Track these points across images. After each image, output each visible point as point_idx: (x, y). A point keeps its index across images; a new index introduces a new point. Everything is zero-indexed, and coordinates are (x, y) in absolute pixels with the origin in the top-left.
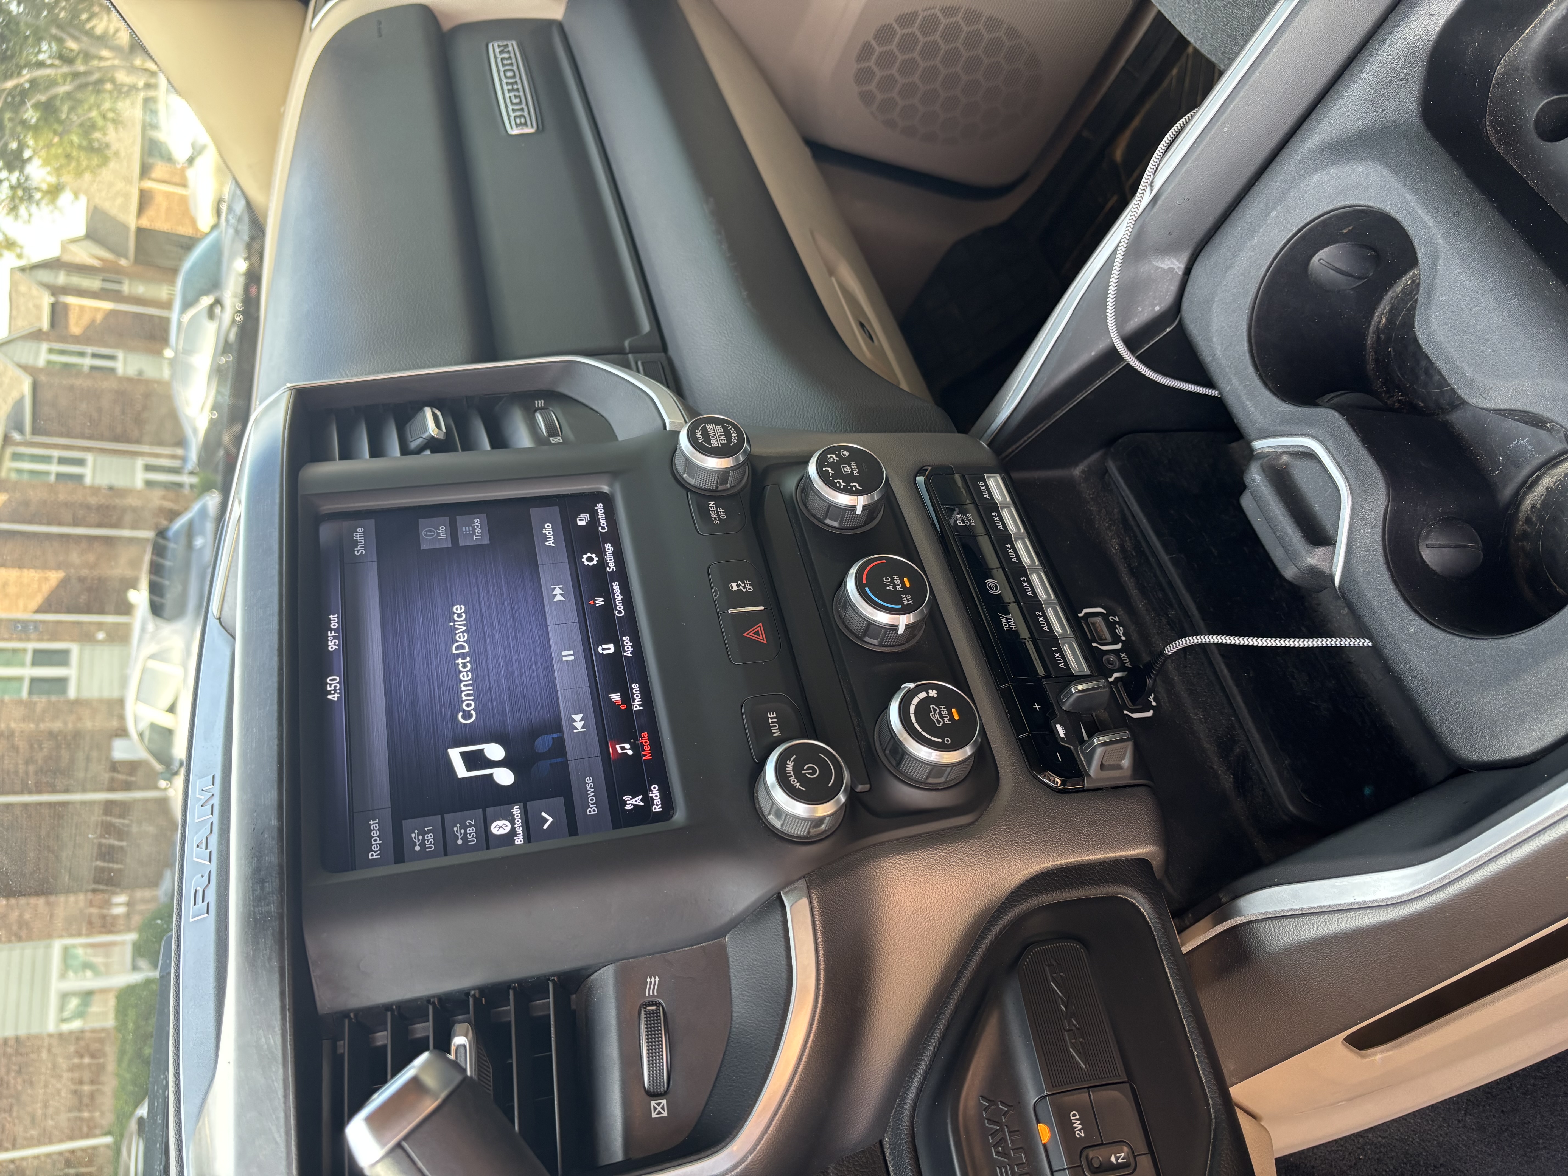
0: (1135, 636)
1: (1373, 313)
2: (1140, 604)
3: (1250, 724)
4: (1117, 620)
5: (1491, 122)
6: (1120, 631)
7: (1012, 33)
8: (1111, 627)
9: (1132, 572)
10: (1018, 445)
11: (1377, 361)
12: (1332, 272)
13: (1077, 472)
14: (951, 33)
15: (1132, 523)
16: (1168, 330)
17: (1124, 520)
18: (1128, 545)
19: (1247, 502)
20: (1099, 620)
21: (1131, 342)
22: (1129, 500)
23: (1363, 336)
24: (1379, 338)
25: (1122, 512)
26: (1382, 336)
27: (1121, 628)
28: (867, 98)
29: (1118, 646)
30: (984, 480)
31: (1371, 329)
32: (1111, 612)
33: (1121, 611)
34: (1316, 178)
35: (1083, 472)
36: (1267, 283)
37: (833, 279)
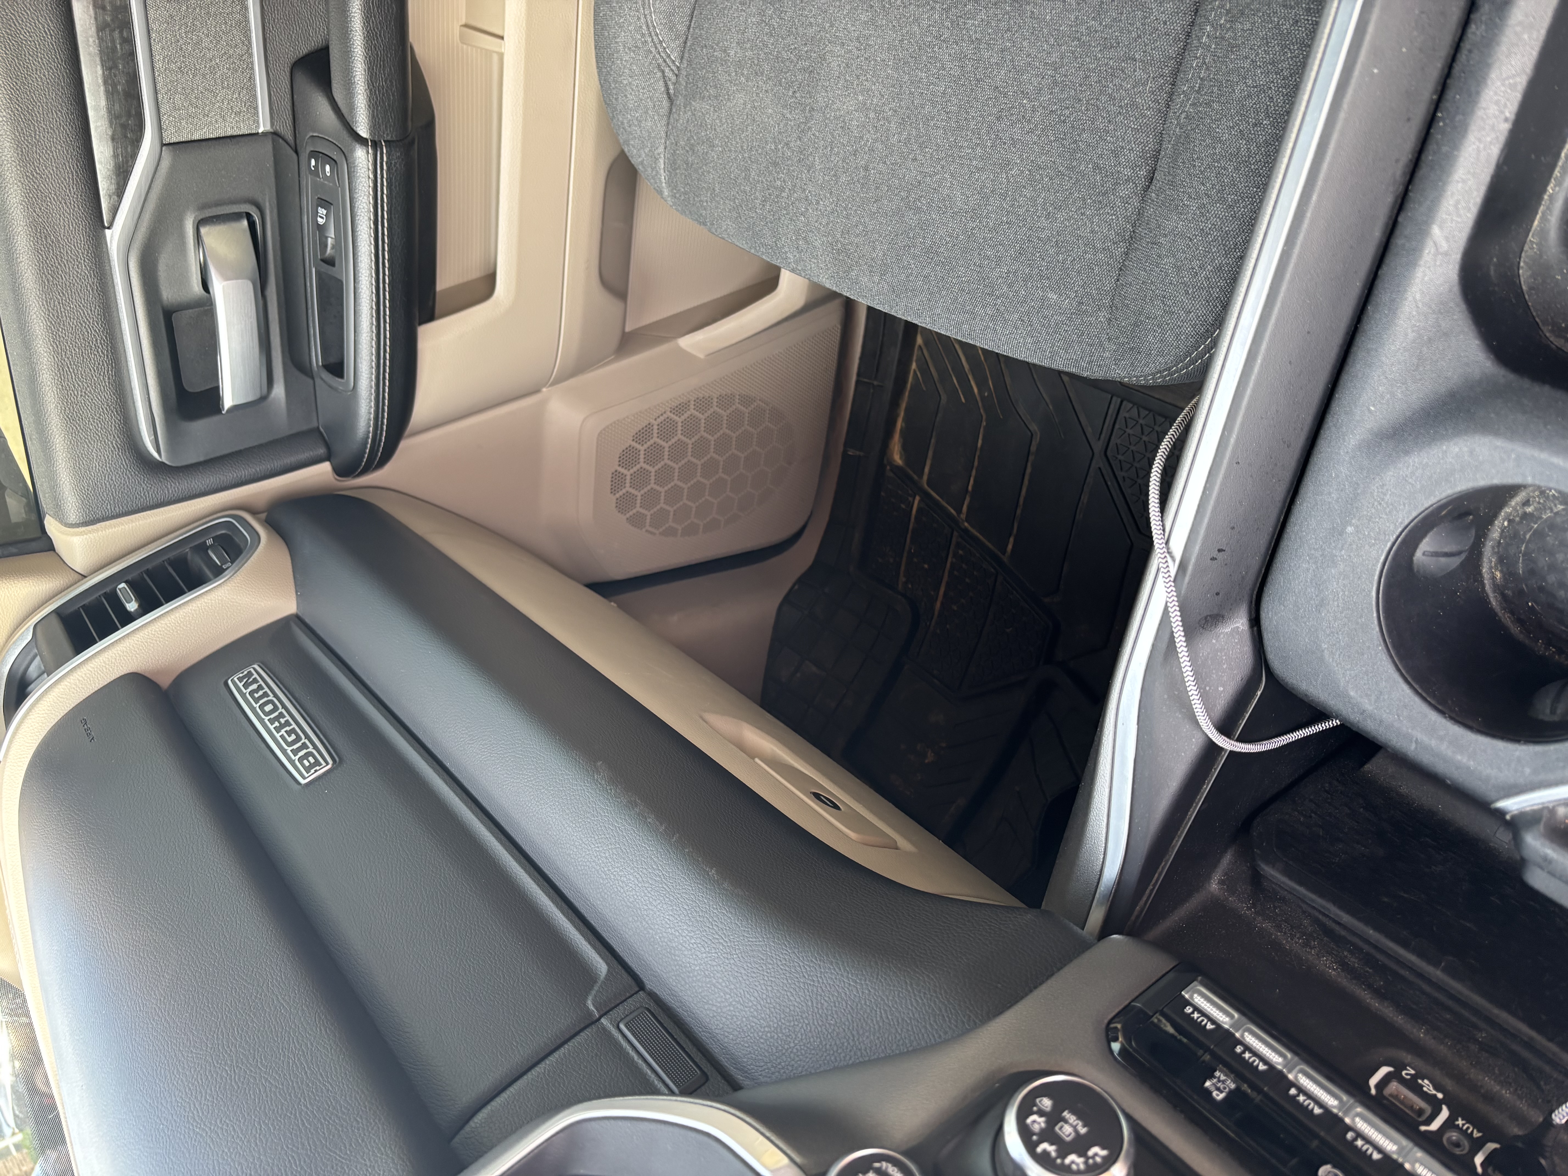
0: (1449, 1084)
1: (1480, 573)
2: (1420, 1034)
4: (1413, 1072)
5: (1550, 331)
6: (1427, 1086)
7: (746, 400)
8: (1413, 1085)
9: (1379, 994)
10: (1144, 898)
11: (1520, 621)
12: (1443, 560)
13: (1214, 886)
14: (691, 427)
15: (1343, 933)
16: (1259, 693)
17: (1328, 932)
18: (1354, 961)
19: (1538, 880)
20: (1394, 1087)
21: (1225, 727)
22: (1328, 910)
23: (1484, 601)
24: (1504, 596)
25: (1316, 921)
26: (1509, 593)
27: (1426, 1081)
28: (637, 521)
29: (1445, 1113)
30: (1188, 1003)
31: (1488, 588)
32: (1399, 1066)
33: (1409, 1058)
35: (1221, 882)
36: (1384, 607)
37: (757, 760)
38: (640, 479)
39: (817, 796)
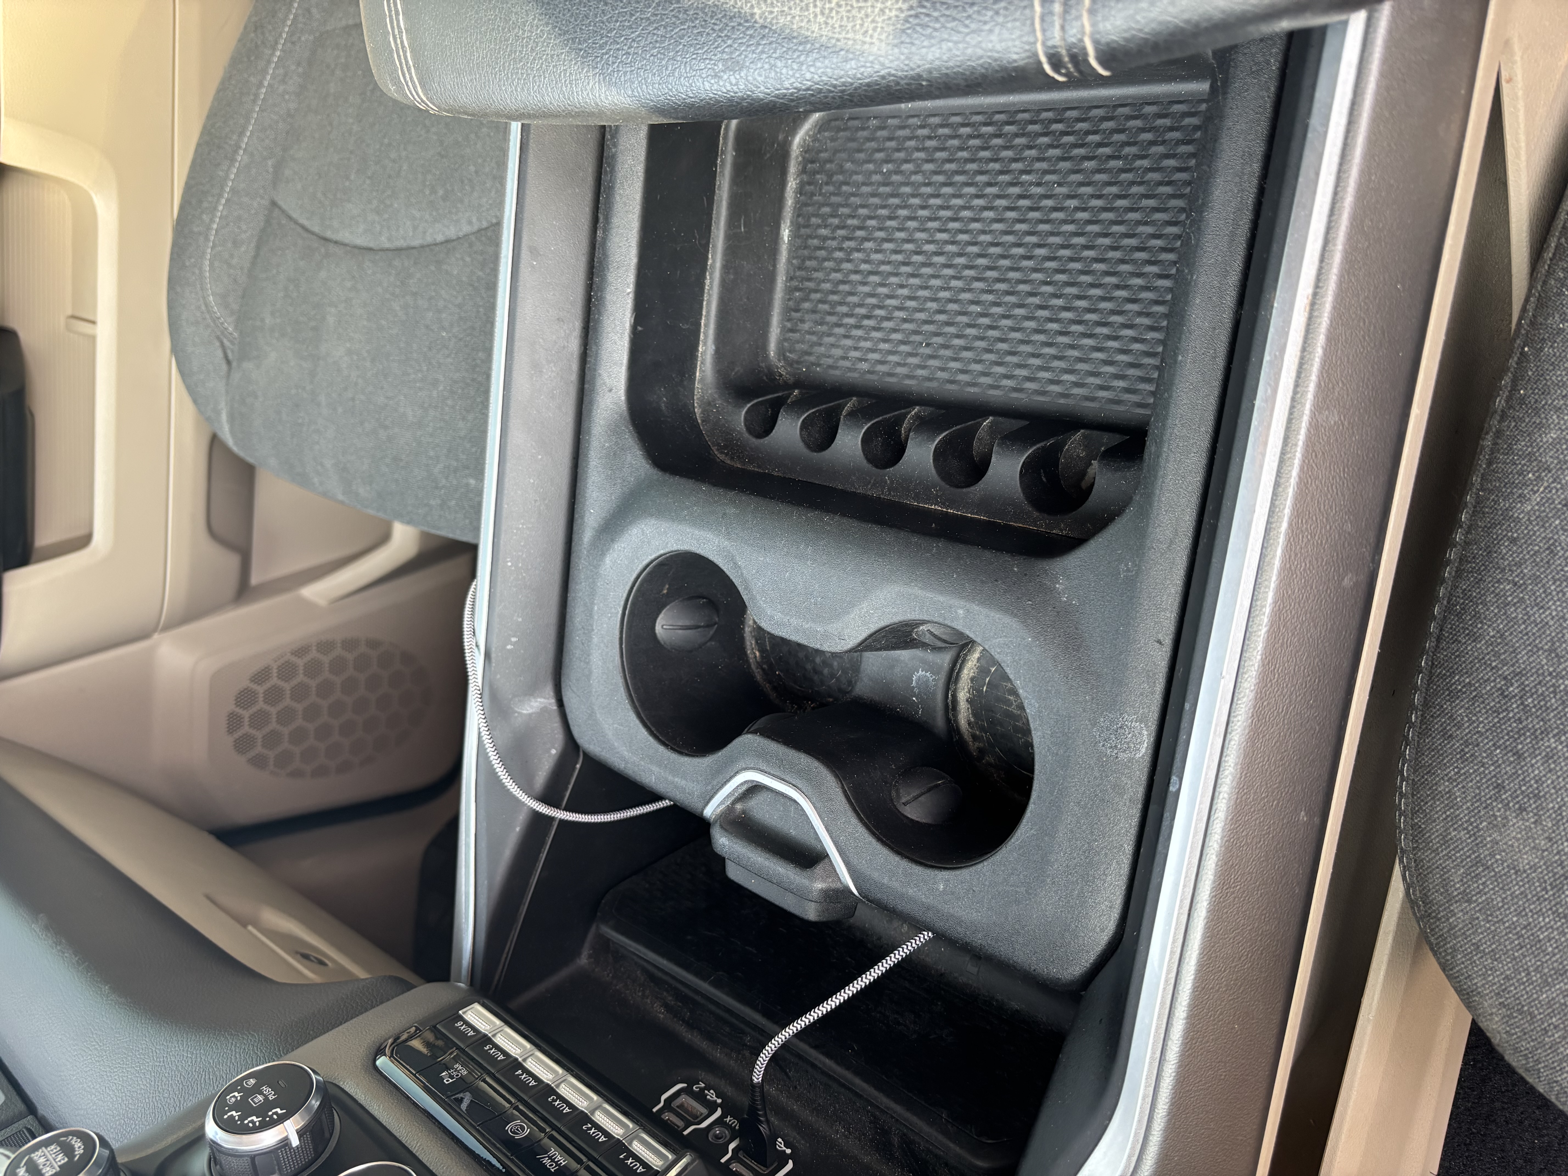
0: (729, 1091)
1: (745, 654)
2: (717, 1054)
3: (884, 1101)
4: (703, 1085)
5: (718, 450)
6: (711, 1095)
7: (373, 644)
8: (700, 1097)
9: (691, 1025)
10: (501, 967)
11: (775, 688)
12: (680, 632)
13: (583, 960)
14: (313, 669)
15: (660, 974)
16: (578, 766)
17: (652, 978)
18: (670, 999)
19: (734, 873)
20: (684, 1099)
21: (549, 797)
23: (750, 676)
24: (763, 670)
25: (645, 971)
26: (765, 666)
27: (712, 1091)
28: (259, 762)
29: (719, 1113)
30: (461, 1018)
31: (753, 666)
32: (691, 1082)
33: (702, 1074)
34: (608, 560)
35: (590, 956)
36: (629, 669)
37: (250, 928)
38: (259, 720)
39: (306, 957)
